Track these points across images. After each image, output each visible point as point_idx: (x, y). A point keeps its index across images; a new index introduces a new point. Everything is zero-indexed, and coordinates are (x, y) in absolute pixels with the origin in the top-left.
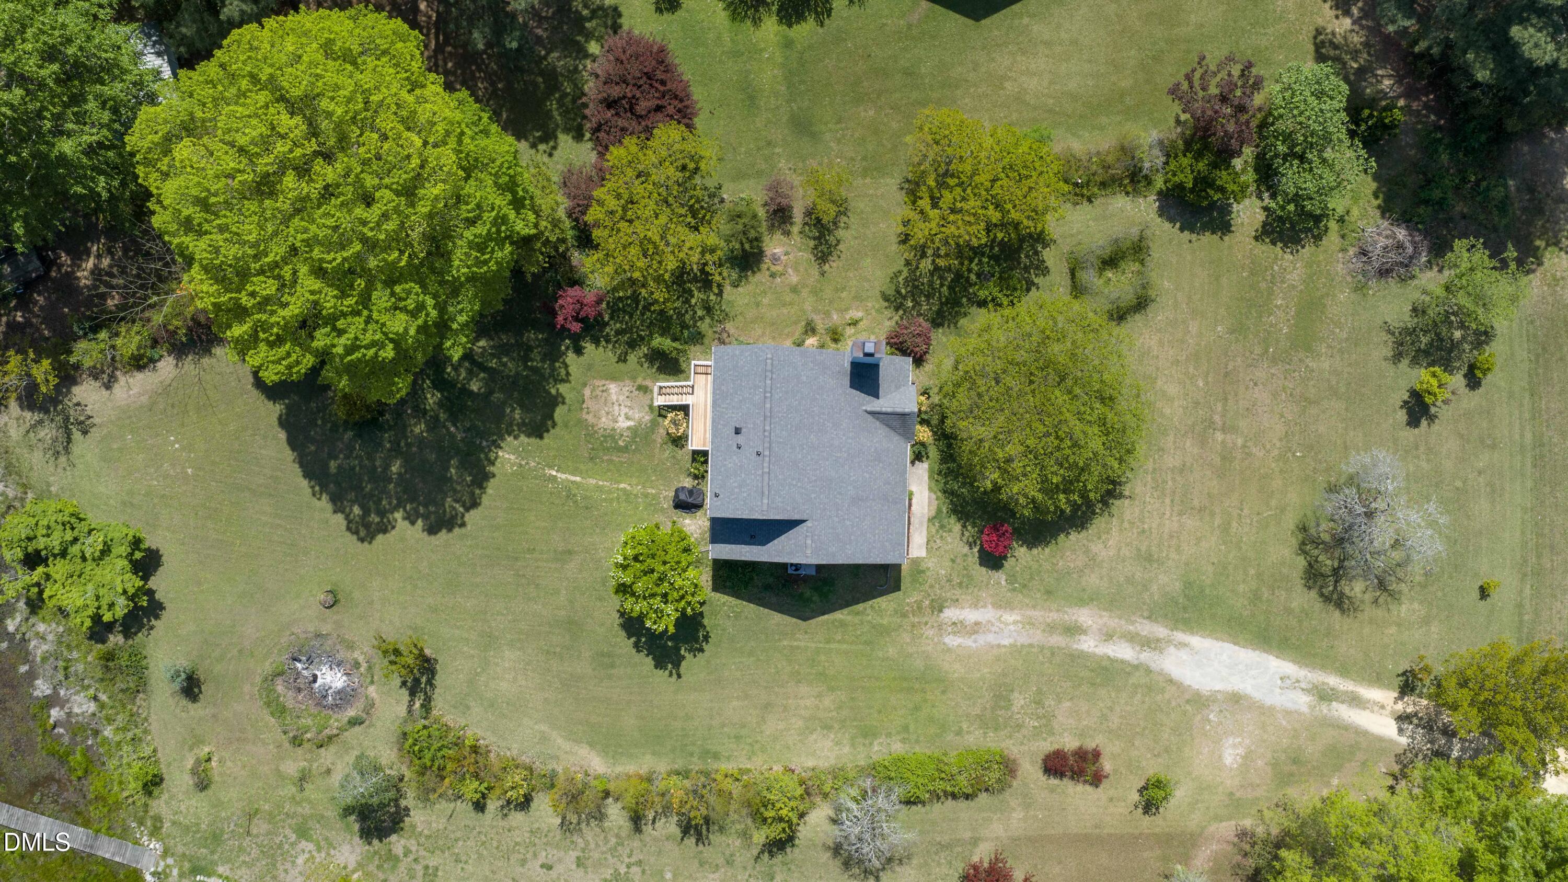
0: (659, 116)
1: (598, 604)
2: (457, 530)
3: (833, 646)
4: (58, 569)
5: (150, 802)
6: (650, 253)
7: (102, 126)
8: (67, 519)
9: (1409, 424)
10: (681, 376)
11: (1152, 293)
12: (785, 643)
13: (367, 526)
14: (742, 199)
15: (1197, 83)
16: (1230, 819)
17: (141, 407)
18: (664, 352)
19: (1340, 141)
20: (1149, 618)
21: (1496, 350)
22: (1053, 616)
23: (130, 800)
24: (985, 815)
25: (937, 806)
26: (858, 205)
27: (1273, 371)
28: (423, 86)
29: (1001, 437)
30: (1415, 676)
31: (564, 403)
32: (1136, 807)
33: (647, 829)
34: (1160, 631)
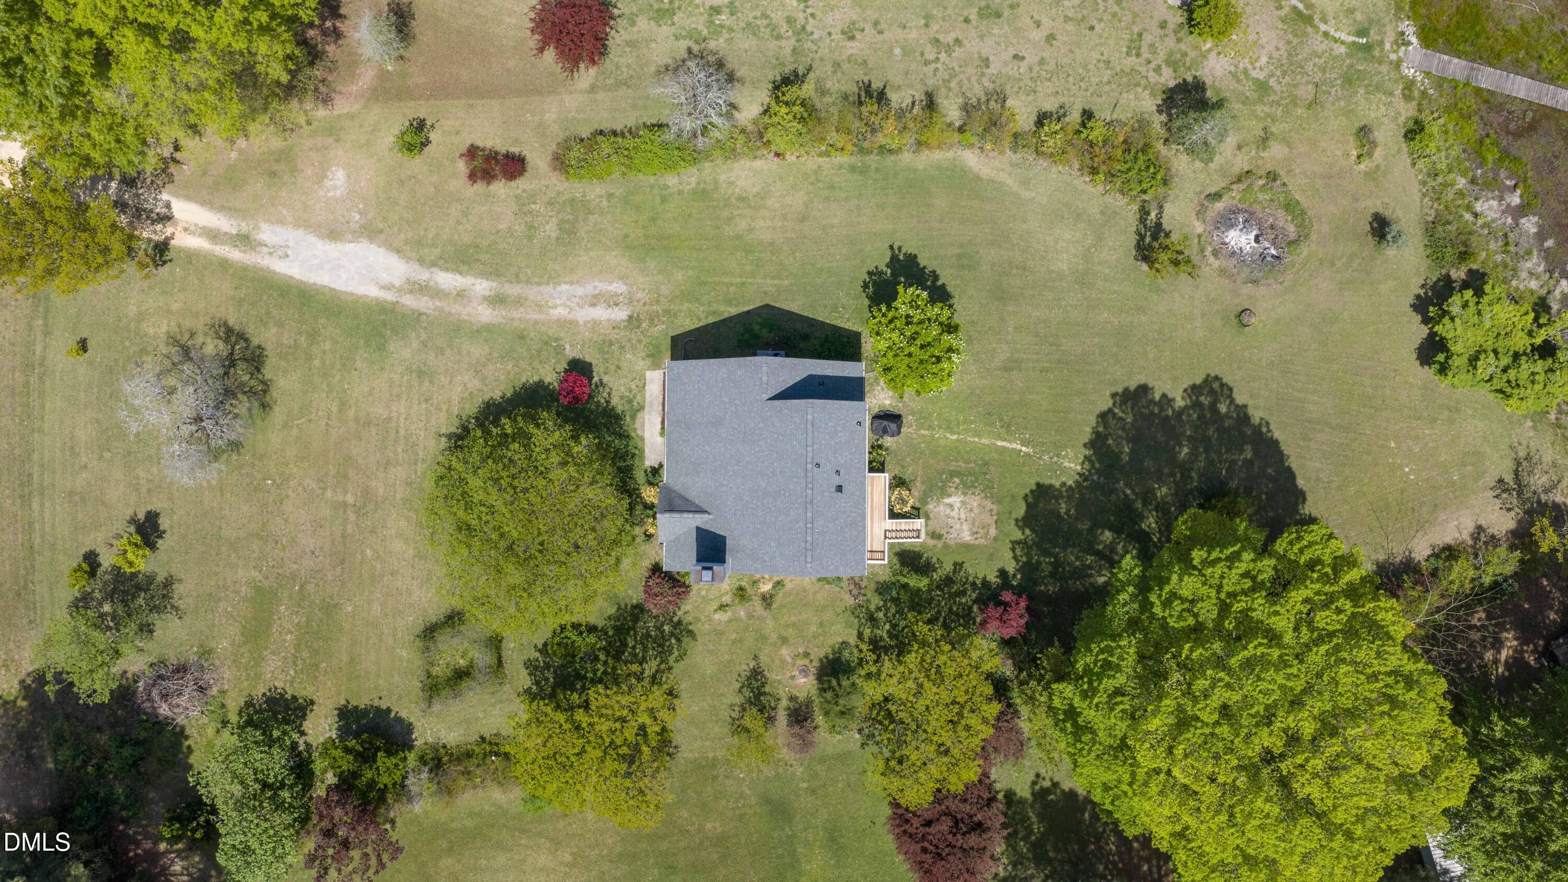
0: (927, 816)
1: (974, 318)
2: (1120, 390)
3: (738, 280)
4: (1521, 342)
5: (1416, 114)
6: (933, 670)
7: (1501, 790)
8: (1516, 391)
9: (157, 515)
10: (897, 549)
11: (419, 643)
12: (786, 282)
13: (1212, 392)
14: (839, 733)
15: (373, 861)
16: (339, 116)
17: (1445, 509)
18: (916, 572)
19: (226, 803)
20: (420, 314)
21: (68, 592)
22: (517, 314)
23: (1436, 115)
24: (582, 116)
25: (631, 123)
26: (720, 730)
27: (296, 566)
28: (1173, 835)
29: (572, 488)
30: (154, 261)
31: (1017, 520)
32: (432, 126)
33: (920, 96)
34: (409, 301)
